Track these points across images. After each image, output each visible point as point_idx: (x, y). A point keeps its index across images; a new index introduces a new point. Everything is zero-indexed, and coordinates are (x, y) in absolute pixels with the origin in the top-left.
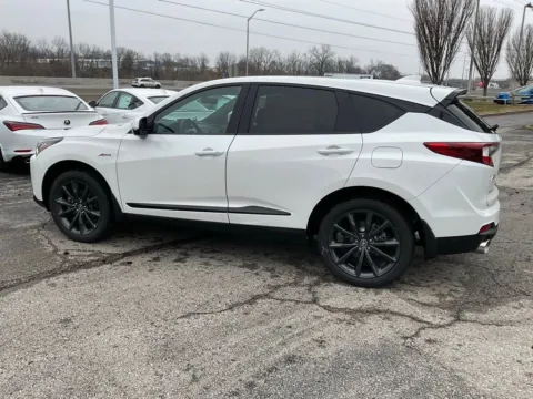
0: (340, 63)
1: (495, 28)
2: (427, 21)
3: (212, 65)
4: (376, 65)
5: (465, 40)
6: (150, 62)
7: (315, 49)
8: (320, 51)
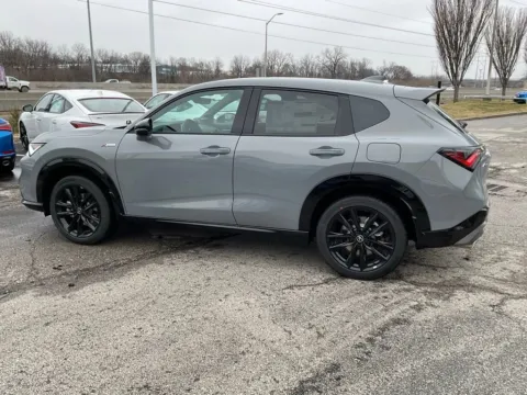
0: (352, 64)
1: (513, 28)
2: (446, 22)
3: (226, 68)
4: (388, 66)
5: (484, 41)
6: (166, 66)
7: (327, 51)
8: (333, 54)
